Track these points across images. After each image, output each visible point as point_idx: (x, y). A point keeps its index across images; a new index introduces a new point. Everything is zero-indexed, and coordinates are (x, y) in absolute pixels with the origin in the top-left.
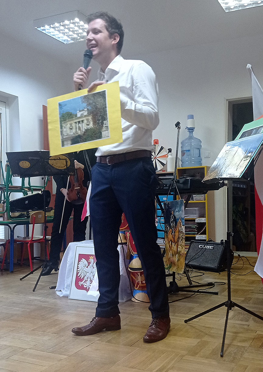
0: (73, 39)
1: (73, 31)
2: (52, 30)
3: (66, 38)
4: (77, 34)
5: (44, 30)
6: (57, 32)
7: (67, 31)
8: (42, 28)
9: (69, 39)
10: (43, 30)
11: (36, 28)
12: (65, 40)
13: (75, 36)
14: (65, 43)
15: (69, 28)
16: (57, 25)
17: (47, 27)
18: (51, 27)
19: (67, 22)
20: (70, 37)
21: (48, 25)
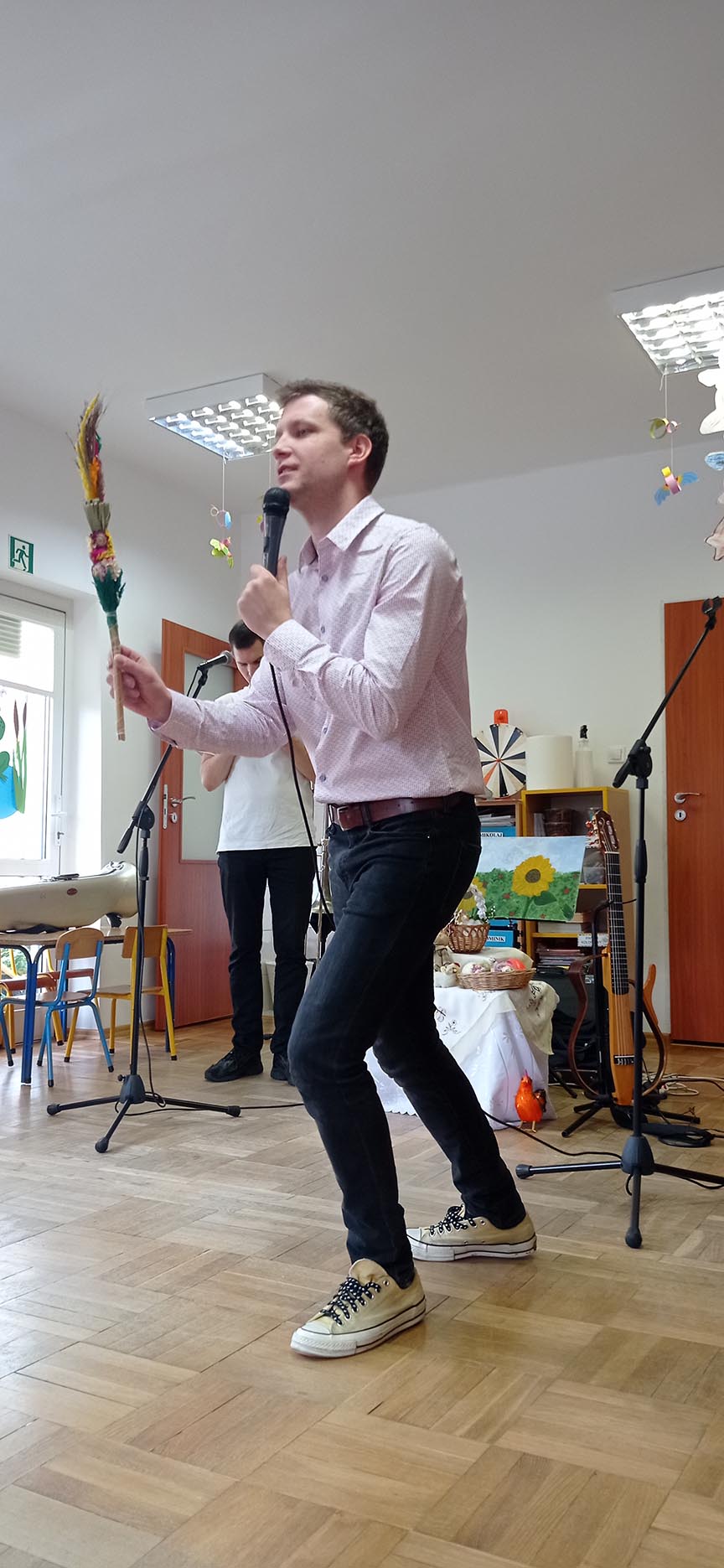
0: (253, 448)
1: (251, 428)
2: (195, 424)
3: (231, 444)
5: (174, 424)
6: (208, 431)
7: (234, 426)
8: (169, 419)
9: (241, 449)
10: (171, 424)
11: (153, 419)
12: (228, 451)
13: (257, 439)
14: (229, 456)
15: (239, 421)
16: (208, 411)
17: (182, 417)
18: (192, 418)
19: (234, 405)
20: (243, 441)
21: (185, 413)
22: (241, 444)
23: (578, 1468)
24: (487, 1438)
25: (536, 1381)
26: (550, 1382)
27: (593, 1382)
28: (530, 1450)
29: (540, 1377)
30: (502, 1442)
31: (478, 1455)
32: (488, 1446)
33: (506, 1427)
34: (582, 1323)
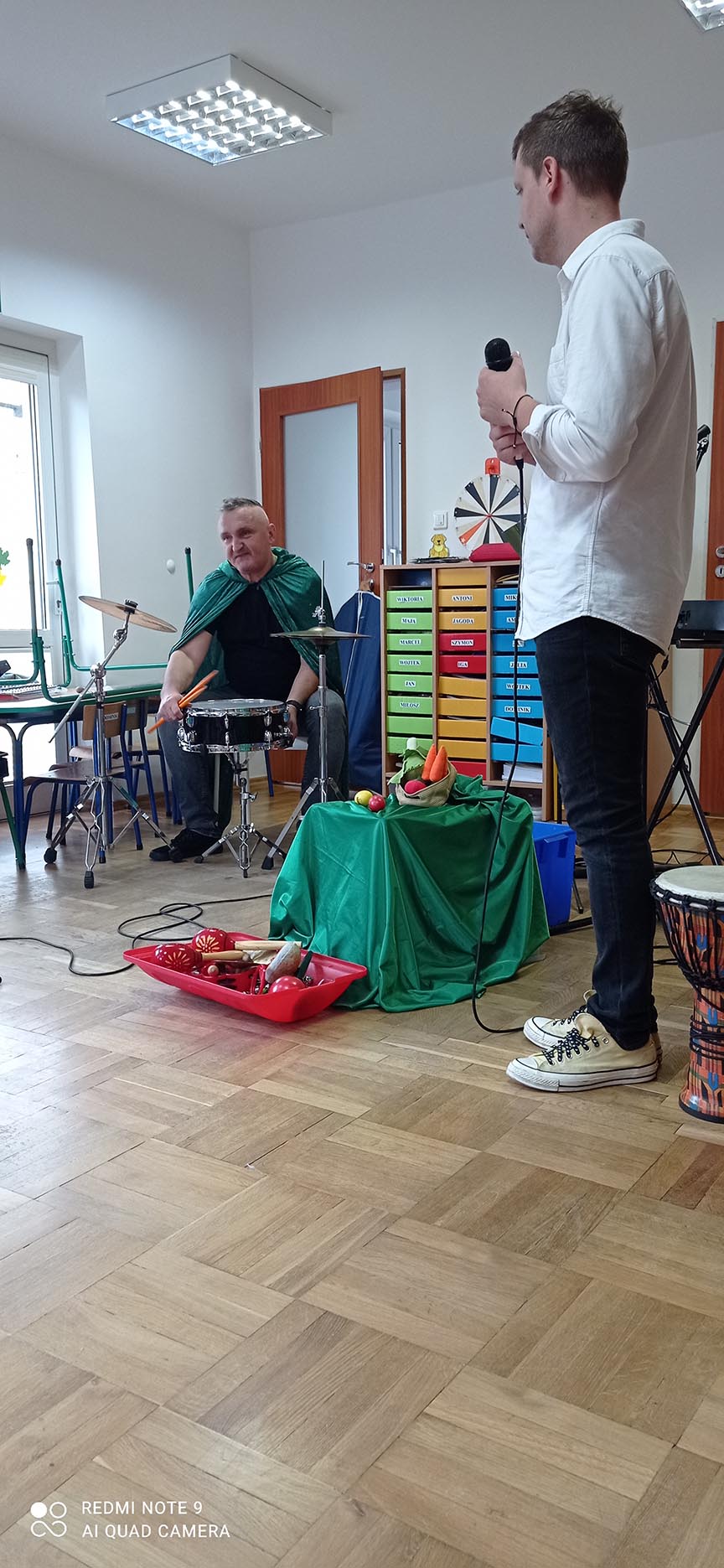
0: (237, 148)
1: (230, 124)
2: (165, 123)
3: (212, 145)
4: (246, 131)
5: (142, 124)
6: (181, 131)
7: (209, 122)
8: (135, 119)
9: (225, 150)
10: (138, 124)
11: (116, 119)
12: (212, 155)
13: (239, 137)
14: (214, 161)
15: (214, 115)
16: (176, 106)
17: (148, 115)
18: (158, 115)
19: (204, 96)
20: (225, 141)
21: (148, 109)
22: (223, 145)
23: (375, 1332)
24: (293, 1291)
25: (380, 1217)
26: (394, 1219)
27: (438, 1223)
28: (336, 1309)
29: (387, 1213)
30: (308, 1297)
31: (275, 1312)
32: (291, 1299)
33: (323, 1276)
34: (460, 1147)
